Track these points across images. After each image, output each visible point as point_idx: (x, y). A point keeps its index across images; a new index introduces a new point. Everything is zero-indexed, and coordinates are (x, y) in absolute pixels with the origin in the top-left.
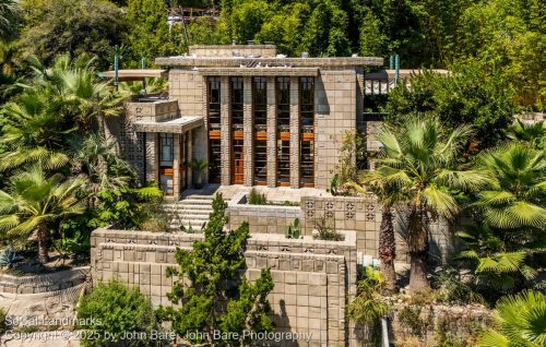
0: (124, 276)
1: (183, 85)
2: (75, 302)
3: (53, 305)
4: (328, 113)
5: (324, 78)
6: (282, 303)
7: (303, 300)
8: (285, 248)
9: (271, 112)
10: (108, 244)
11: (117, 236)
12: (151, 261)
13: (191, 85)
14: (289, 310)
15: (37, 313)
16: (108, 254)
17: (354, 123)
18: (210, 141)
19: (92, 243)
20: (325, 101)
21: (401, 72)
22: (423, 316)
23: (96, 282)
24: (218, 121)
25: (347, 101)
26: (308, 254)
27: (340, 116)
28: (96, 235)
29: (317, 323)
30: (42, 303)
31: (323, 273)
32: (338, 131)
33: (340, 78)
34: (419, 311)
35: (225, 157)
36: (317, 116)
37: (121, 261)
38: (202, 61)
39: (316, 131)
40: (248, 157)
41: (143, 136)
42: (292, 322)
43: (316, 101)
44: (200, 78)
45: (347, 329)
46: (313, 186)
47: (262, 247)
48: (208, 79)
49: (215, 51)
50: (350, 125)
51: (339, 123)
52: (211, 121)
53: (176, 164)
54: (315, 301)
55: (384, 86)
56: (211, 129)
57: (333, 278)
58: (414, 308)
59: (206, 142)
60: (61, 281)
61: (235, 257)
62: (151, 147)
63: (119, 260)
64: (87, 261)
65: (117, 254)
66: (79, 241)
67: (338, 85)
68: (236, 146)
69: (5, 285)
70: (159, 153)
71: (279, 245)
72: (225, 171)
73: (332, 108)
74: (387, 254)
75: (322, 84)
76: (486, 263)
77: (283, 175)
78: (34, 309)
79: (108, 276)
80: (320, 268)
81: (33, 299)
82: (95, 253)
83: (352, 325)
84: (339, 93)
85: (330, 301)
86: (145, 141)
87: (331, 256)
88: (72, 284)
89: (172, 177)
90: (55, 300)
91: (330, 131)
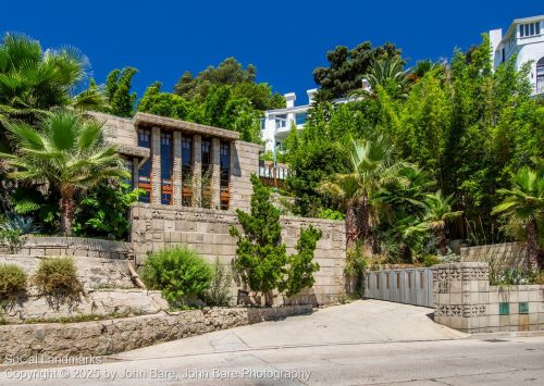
3: (111, 271)
4: (240, 176)
5: (237, 146)
10: (157, 214)
11: (163, 208)
12: (202, 231)
13: (122, 133)
15: (99, 276)
16: (157, 224)
19: (134, 215)
20: (238, 166)
24: (148, 174)
28: (140, 206)
30: (101, 267)
31: (330, 240)
32: (248, 192)
36: (232, 177)
37: (173, 231)
39: (231, 190)
43: (232, 165)
44: (132, 127)
48: (138, 129)
57: (336, 244)
63: (169, 229)
64: (127, 237)
65: (167, 224)
67: (247, 155)
73: (243, 172)
80: (329, 236)
82: (138, 226)
84: (248, 161)
85: (335, 262)
91: (242, 192)
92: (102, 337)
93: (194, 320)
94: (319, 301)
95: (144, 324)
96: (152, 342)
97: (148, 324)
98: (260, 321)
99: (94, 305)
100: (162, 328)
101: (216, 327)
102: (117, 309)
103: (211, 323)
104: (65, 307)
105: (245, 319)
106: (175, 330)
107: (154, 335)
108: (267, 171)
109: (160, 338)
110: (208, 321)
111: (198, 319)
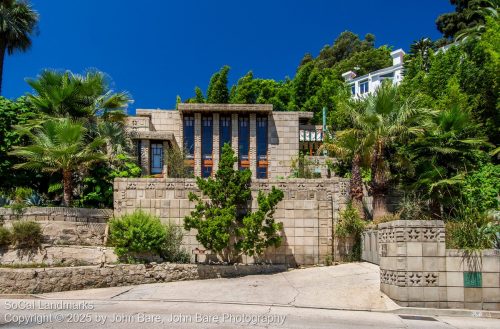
1: (164, 122)
3: (83, 232)
4: (277, 143)
5: (275, 117)
7: (299, 222)
8: (282, 184)
10: (131, 187)
11: (138, 181)
12: (171, 197)
13: (170, 122)
14: (288, 232)
15: (69, 235)
16: (130, 194)
17: (298, 152)
20: (275, 135)
24: (192, 152)
25: (292, 135)
27: (288, 146)
28: (119, 181)
29: (311, 241)
30: (74, 228)
31: (315, 200)
32: (287, 158)
33: (288, 117)
36: (270, 146)
37: (143, 199)
39: (269, 158)
42: (290, 241)
43: (269, 135)
44: (178, 116)
45: (332, 245)
47: (263, 184)
50: (295, 153)
51: (287, 152)
53: (165, 169)
54: (309, 223)
55: (313, 135)
56: (186, 159)
57: (323, 204)
60: (88, 216)
62: (145, 151)
63: (141, 198)
65: (139, 193)
67: (286, 123)
69: (36, 216)
70: (151, 160)
71: (277, 182)
73: (281, 140)
74: (358, 192)
75: (273, 121)
78: (66, 232)
79: (131, 213)
80: (312, 196)
81: (65, 225)
82: (117, 196)
83: (336, 243)
84: (287, 129)
85: (321, 222)
87: (320, 188)
88: (98, 221)
90: (84, 228)
91: (280, 158)
92: (34, 280)
93: (132, 272)
94: (298, 260)
95: (74, 273)
96: (81, 287)
97: (79, 273)
98: (215, 277)
99: (45, 257)
101: (157, 279)
102: (63, 260)
103: (152, 276)
105: (194, 274)
106: (108, 279)
107: (84, 281)
108: (319, 136)
109: (90, 284)
110: (148, 274)
111: (138, 272)
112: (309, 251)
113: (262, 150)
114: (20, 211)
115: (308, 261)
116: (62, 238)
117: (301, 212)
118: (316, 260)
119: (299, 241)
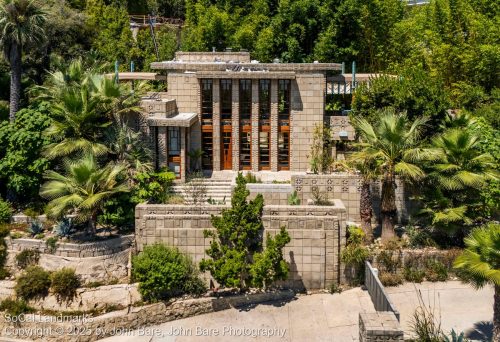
0: (165, 240)
1: (180, 86)
2: (127, 262)
3: (109, 266)
4: (301, 109)
5: (298, 81)
6: (292, 254)
7: (307, 251)
8: (292, 212)
9: (255, 109)
10: (151, 215)
11: (157, 209)
12: (187, 226)
13: (187, 86)
14: (297, 259)
15: (98, 271)
16: (151, 223)
17: (322, 117)
18: (204, 134)
19: (136, 216)
20: (299, 100)
21: (357, 75)
22: (395, 257)
23: (140, 247)
24: (210, 116)
25: (316, 99)
26: (310, 216)
27: (311, 111)
28: (140, 209)
29: (317, 267)
30: (101, 264)
31: (322, 230)
32: (310, 124)
33: (311, 80)
34: (392, 254)
35: (216, 147)
36: (292, 112)
37: (162, 228)
38: (192, 66)
39: (291, 124)
40: (235, 146)
41: (156, 130)
42: (299, 268)
43: (292, 100)
44: (195, 81)
45: (339, 270)
46: (288, 169)
47: (274, 212)
48: (202, 81)
49: (198, 57)
50: (319, 118)
51: (309, 118)
52: (204, 117)
53: (183, 152)
54: (316, 251)
55: (342, 87)
56: (203, 124)
57: (330, 233)
58: (388, 252)
59: (200, 135)
60: (113, 247)
61: (254, 220)
62: (162, 138)
63: (160, 227)
64: (132, 230)
65: (159, 223)
66: (121, 215)
67: (310, 87)
68: (225, 137)
69: (68, 252)
70: (168, 143)
71: (287, 210)
72: (216, 159)
73: (305, 105)
74: (367, 215)
75: (296, 85)
76: (439, 216)
77: (264, 160)
78: (95, 269)
79: (151, 241)
80: (320, 226)
81: (94, 261)
82: (139, 224)
83: (343, 267)
84: (310, 93)
85: (328, 250)
86: (157, 134)
87: (328, 217)
88: (122, 249)
89: (179, 164)
90: (110, 261)
91: (303, 124)
93: (154, 313)
94: (306, 285)
99: (81, 304)
100: (122, 323)
101: (176, 317)
102: (96, 305)
103: (171, 314)
104: (64, 303)
105: (209, 308)
106: (134, 323)
108: (348, 88)
110: (168, 313)
111: (159, 312)
112: (316, 277)
113: (284, 115)
114: (53, 246)
115: (315, 285)
116: (92, 276)
117: (308, 241)
118: (322, 285)
119: (307, 268)
